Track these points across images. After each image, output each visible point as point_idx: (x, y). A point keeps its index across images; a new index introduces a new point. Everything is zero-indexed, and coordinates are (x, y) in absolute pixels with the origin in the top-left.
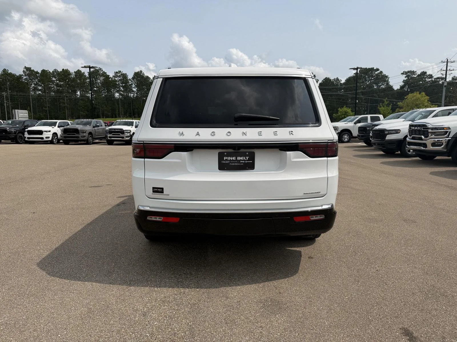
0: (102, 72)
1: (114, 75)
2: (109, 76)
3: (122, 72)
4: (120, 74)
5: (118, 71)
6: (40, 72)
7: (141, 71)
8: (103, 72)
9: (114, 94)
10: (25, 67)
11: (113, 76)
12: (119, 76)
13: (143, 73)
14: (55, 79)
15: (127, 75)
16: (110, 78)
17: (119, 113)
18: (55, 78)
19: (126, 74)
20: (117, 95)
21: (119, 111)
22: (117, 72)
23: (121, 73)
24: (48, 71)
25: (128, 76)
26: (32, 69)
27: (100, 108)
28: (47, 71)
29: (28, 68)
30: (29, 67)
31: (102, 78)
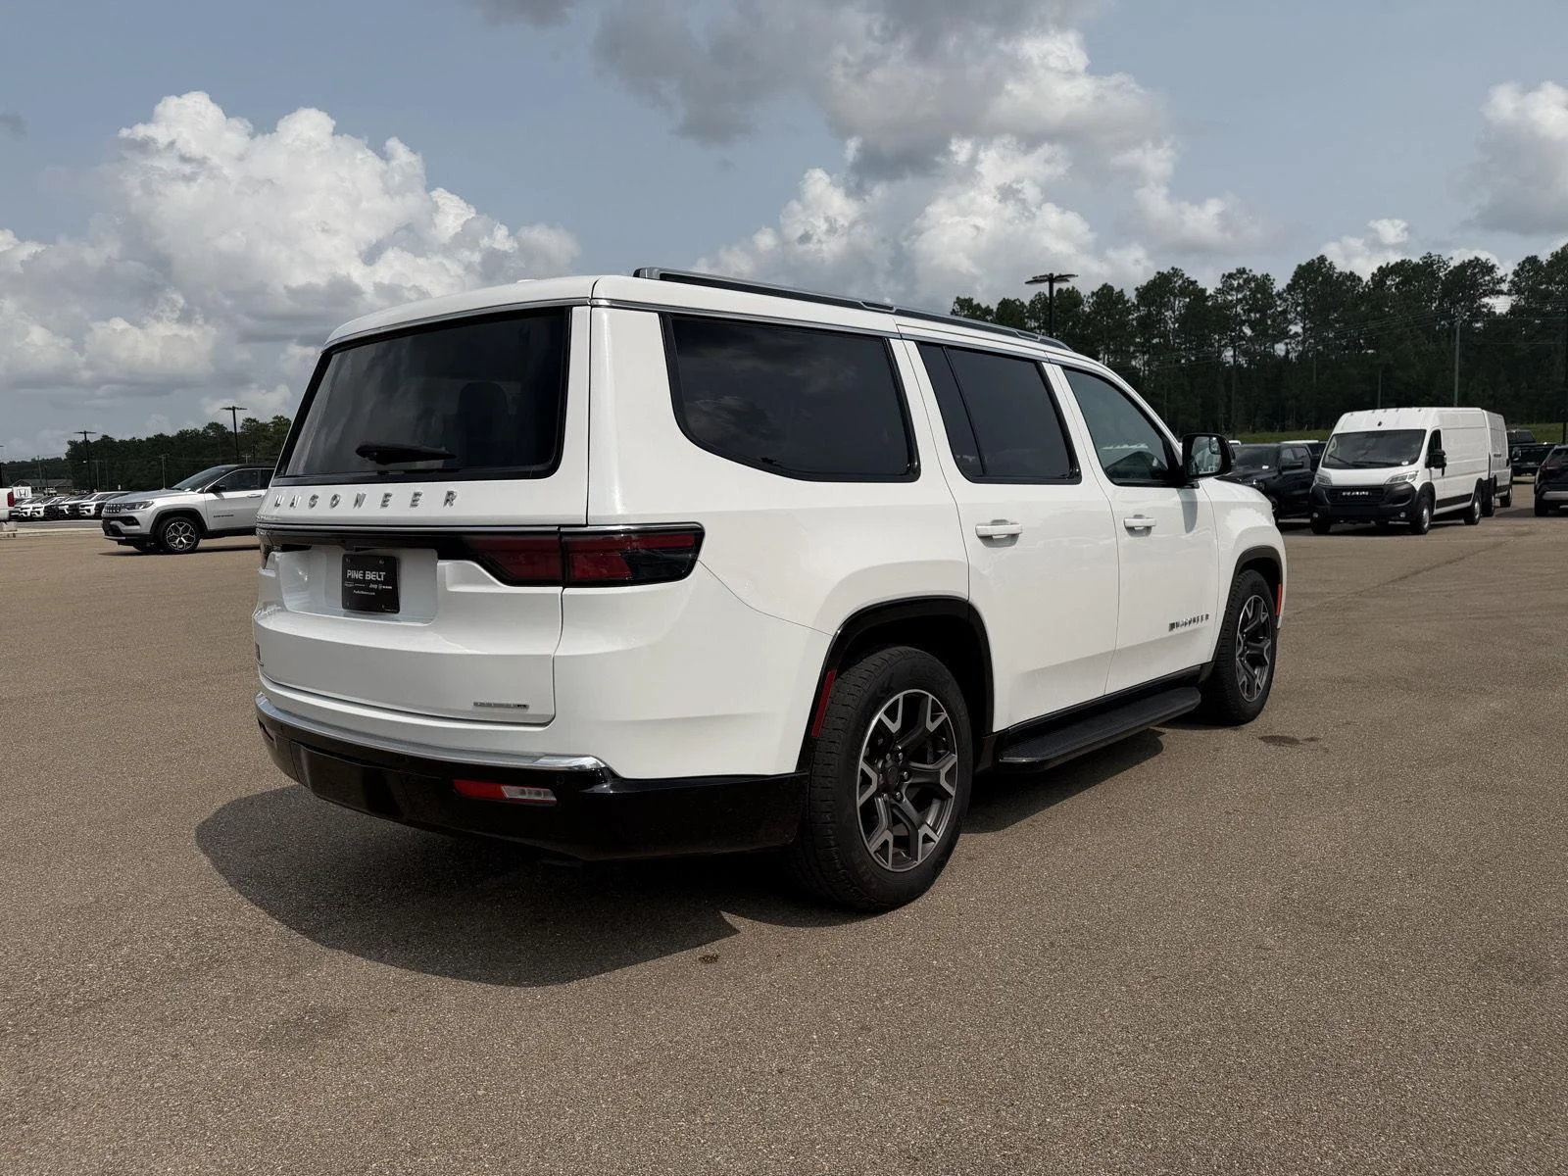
0: (1180, 282)
1: (1220, 286)
2: (1204, 291)
3: (1251, 271)
4: (1241, 281)
5: (1235, 272)
6: (995, 310)
7: (1322, 259)
8: (1184, 282)
9: (1220, 353)
10: (958, 298)
11: (1219, 291)
12: (1239, 289)
13: (1330, 264)
14: (1036, 324)
15: (1270, 280)
16: (1208, 297)
17: (1230, 416)
18: (1037, 319)
19: (1267, 275)
20: (1228, 354)
21: (1228, 412)
22: (1230, 276)
23: (1245, 276)
24: (1018, 303)
25: (1275, 283)
26: (975, 302)
27: (1165, 403)
28: (1014, 302)
29: (965, 300)
30: (967, 297)
31: (1179, 303)
